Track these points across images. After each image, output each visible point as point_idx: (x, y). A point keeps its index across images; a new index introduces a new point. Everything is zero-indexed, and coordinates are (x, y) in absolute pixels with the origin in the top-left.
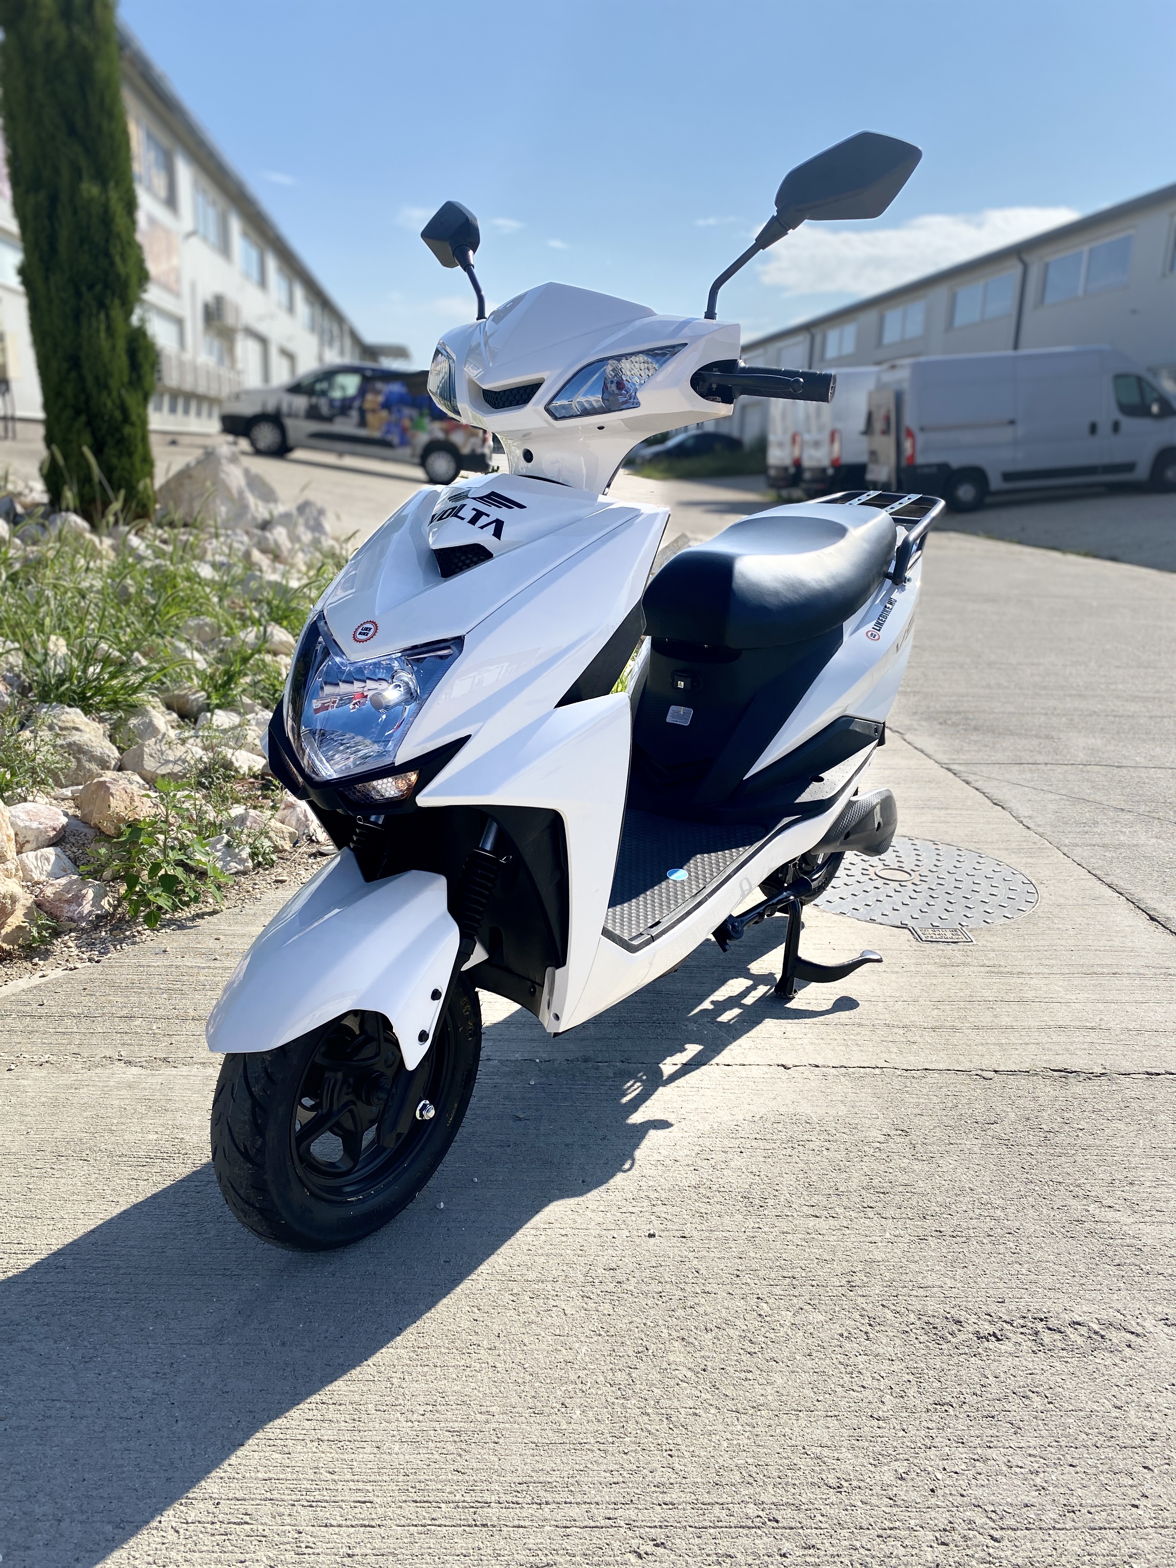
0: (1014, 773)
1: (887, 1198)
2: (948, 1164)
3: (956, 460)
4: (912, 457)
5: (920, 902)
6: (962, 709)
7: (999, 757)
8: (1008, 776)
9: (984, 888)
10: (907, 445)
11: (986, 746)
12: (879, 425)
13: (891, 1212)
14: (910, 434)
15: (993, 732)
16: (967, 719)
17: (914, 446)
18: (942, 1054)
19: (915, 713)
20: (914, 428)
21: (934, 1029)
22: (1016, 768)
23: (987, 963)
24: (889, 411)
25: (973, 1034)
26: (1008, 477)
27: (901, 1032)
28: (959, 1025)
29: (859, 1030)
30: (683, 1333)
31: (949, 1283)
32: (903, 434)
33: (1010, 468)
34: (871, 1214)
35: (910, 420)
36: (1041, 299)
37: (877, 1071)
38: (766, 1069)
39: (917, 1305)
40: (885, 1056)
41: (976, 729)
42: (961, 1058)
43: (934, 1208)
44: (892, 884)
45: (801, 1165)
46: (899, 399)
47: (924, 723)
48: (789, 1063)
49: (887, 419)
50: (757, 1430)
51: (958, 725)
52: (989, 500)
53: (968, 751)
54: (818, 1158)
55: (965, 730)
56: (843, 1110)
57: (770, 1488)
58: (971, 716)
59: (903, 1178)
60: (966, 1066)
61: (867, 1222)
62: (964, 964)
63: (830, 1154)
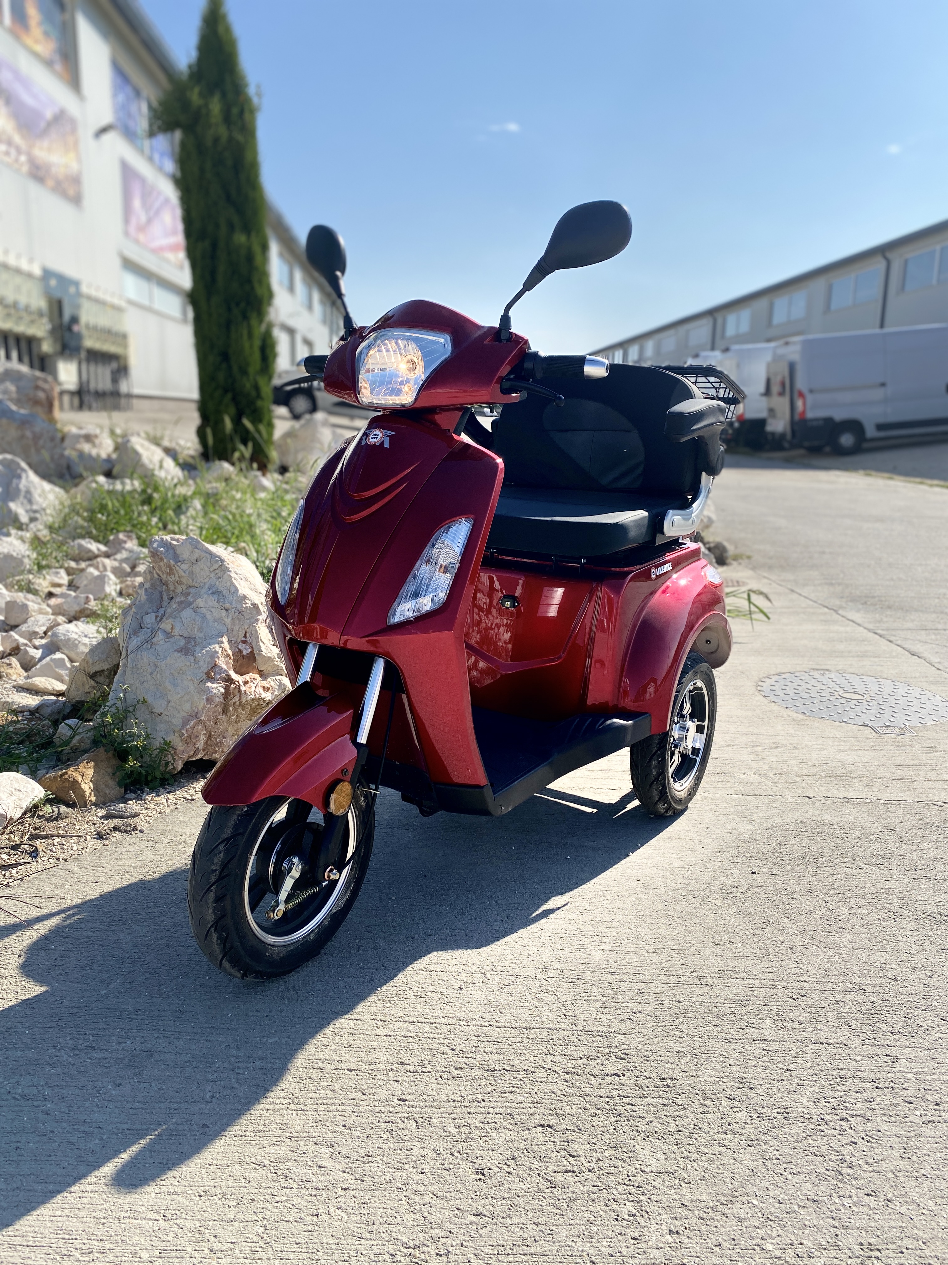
0: (923, 635)
1: (890, 860)
2: (925, 846)
3: (839, 415)
4: (804, 412)
5: (874, 711)
6: (876, 594)
7: (910, 625)
8: (919, 638)
9: (916, 705)
10: (799, 404)
11: (899, 618)
12: (776, 389)
13: (894, 867)
14: (801, 395)
15: (902, 609)
16: (881, 601)
17: (804, 404)
18: (908, 793)
19: (842, 597)
20: (805, 390)
21: (900, 780)
22: (923, 632)
23: (927, 746)
24: (784, 378)
25: (926, 783)
26: (880, 427)
27: (878, 781)
28: (915, 778)
29: (851, 779)
30: (787, 915)
31: (938, 899)
32: (796, 395)
33: (882, 420)
34: (882, 867)
35: (801, 384)
36: (902, 288)
37: (868, 801)
38: (797, 798)
39: (921, 908)
40: (871, 793)
41: (889, 607)
42: (921, 795)
43: (920, 866)
44: (853, 702)
45: (833, 844)
46: (792, 367)
47: (850, 604)
48: (811, 795)
49: (783, 384)
50: (843, 956)
51: (875, 605)
52: (865, 445)
53: (887, 622)
54: (843, 841)
55: (882, 608)
56: (851, 819)
57: (857, 977)
58: (883, 599)
59: (897, 852)
60: (925, 799)
61: (881, 871)
62: (911, 746)
63: (850, 839)
